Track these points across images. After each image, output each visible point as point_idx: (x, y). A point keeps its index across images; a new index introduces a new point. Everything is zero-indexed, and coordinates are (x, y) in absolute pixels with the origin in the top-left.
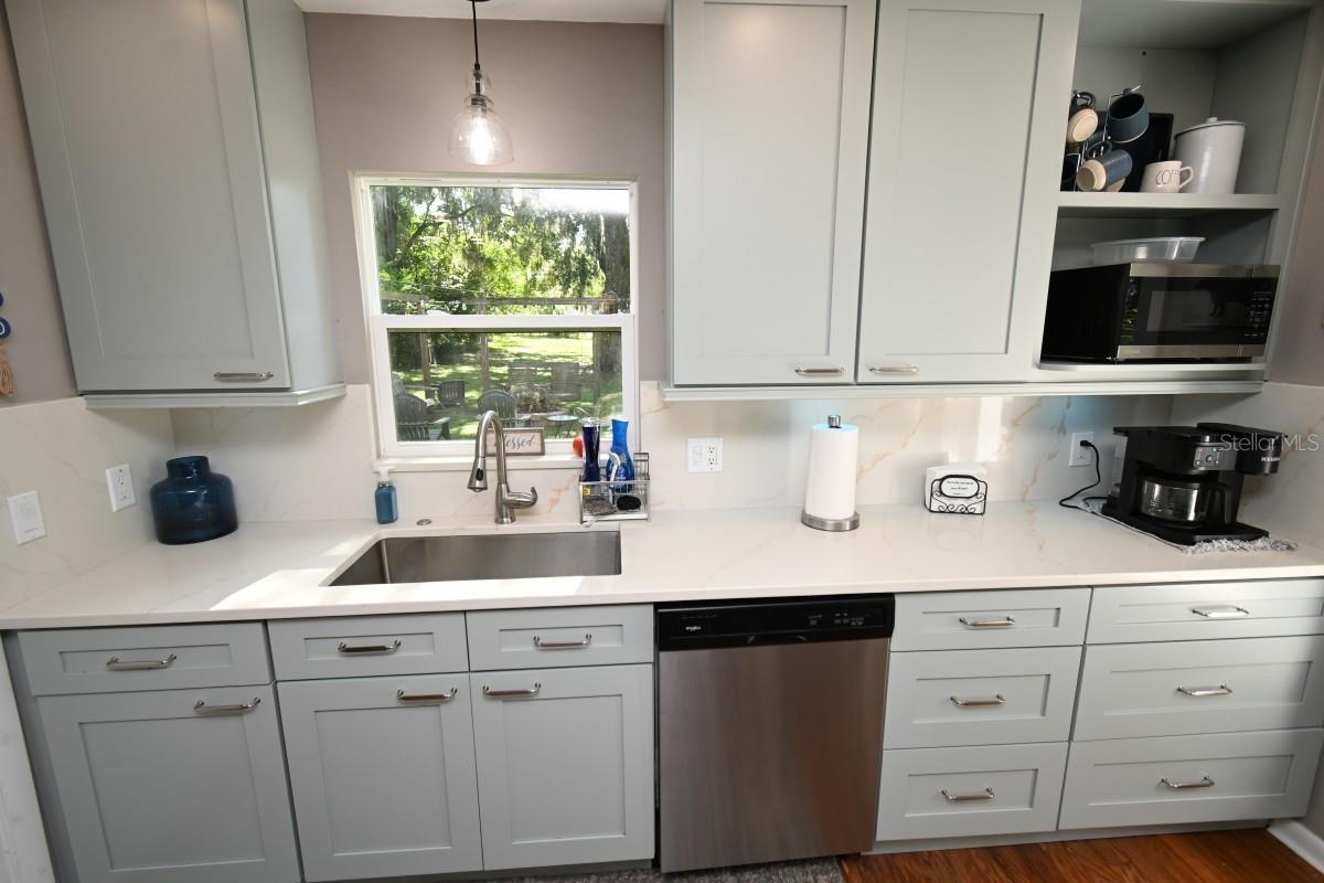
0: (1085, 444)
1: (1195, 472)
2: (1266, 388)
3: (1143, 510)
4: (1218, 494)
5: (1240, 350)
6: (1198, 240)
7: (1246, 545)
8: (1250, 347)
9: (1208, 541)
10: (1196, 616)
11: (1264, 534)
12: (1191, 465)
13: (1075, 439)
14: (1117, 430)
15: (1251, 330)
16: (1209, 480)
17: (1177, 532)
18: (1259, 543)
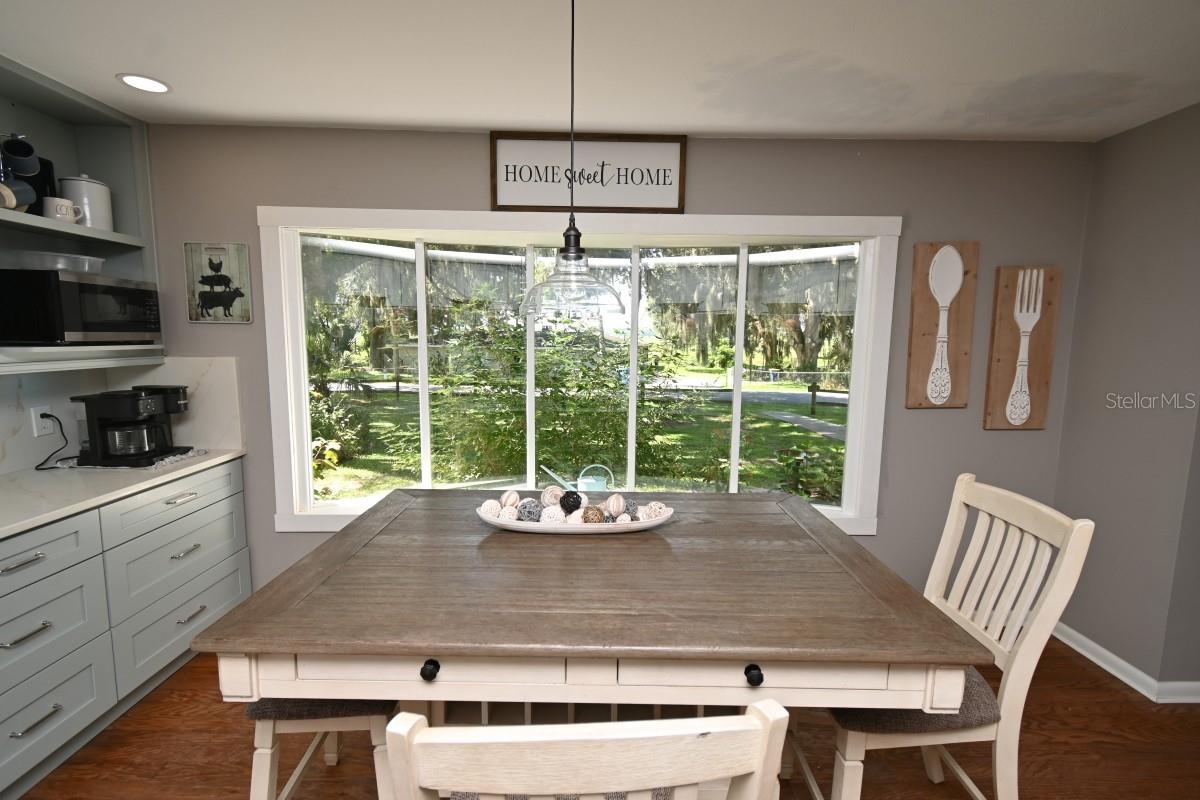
0: (44, 416)
1: (141, 418)
2: (167, 360)
3: (112, 452)
4: (158, 429)
5: (147, 336)
6: (101, 260)
7: (183, 456)
8: (152, 333)
9: (162, 460)
10: (170, 506)
11: (191, 448)
12: (138, 414)
13: (33, 414)
14: (73, 399)
15: (151, 323)
16: (150, 421)
17: (142, 460)
18: (190, 453)
